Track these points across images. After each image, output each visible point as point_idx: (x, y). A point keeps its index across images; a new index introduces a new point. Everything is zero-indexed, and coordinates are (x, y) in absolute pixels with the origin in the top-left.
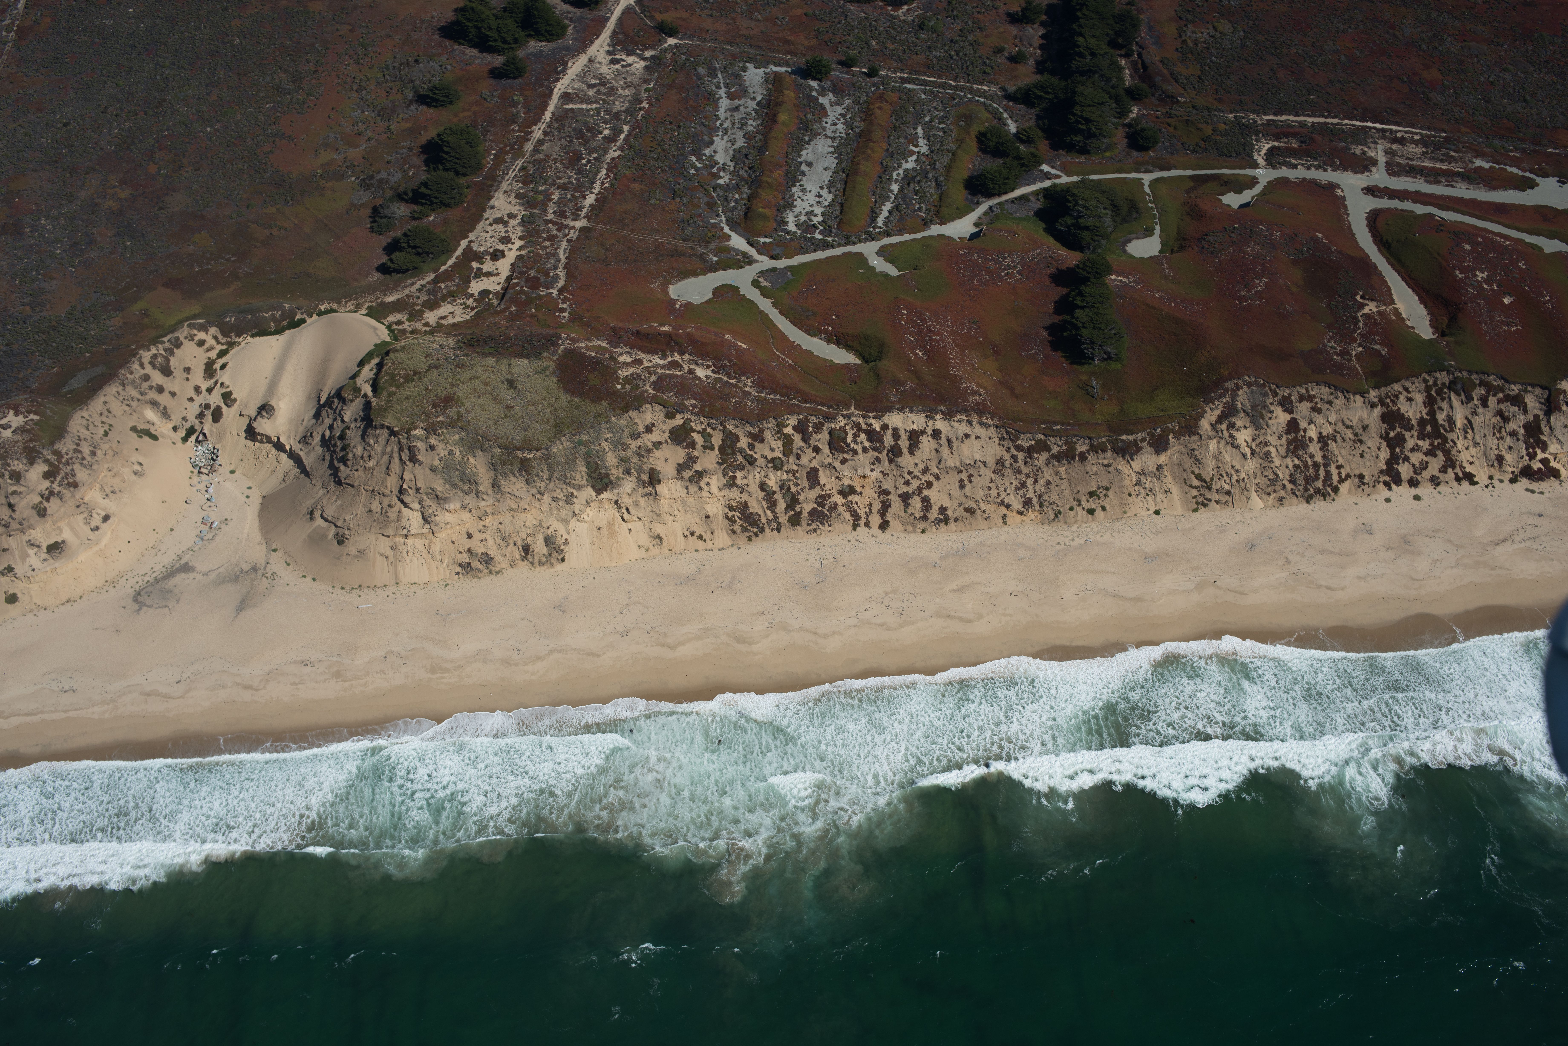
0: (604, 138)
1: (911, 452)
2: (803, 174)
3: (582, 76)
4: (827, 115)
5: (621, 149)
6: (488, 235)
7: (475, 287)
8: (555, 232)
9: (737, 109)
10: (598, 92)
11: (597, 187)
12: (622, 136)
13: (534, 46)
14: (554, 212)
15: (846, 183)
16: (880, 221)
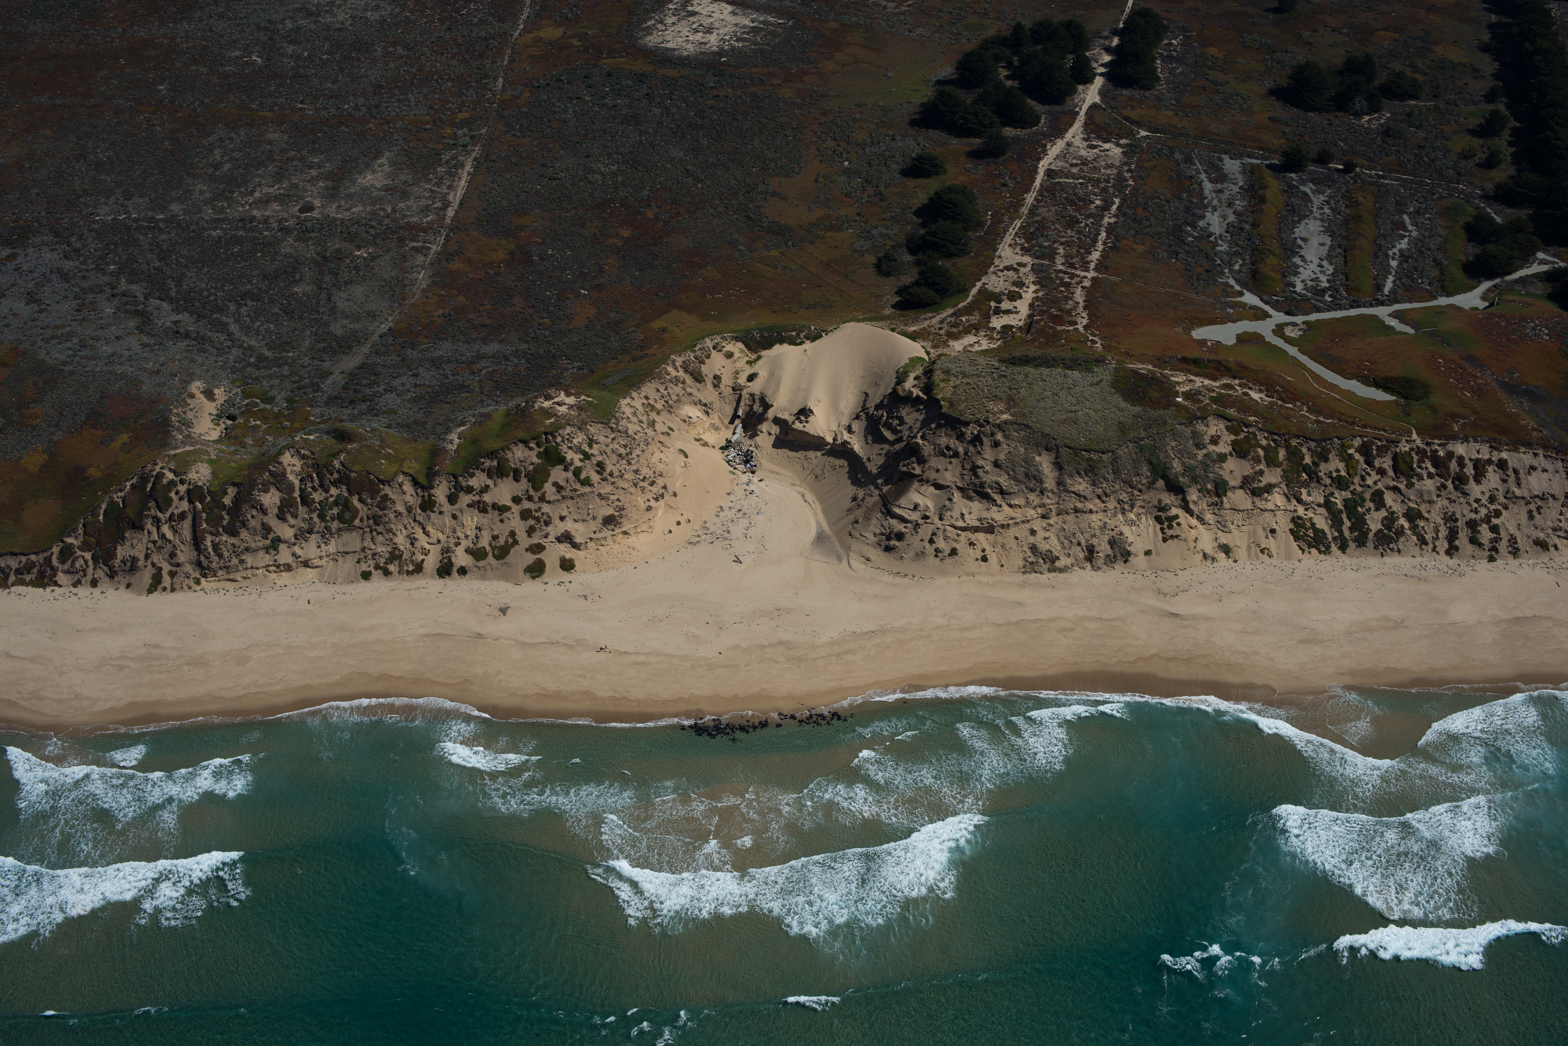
0: (1097, 207)
1: (1478, 481)
2: (1300, 247)
3: (1062, 156)
4: (1311, 201)
5: (1116, 216)
6: (1002, 279)
7: (997, 323)
8: (1067, 280)
9: (1220, 191)
10: (1081, 170)
11: (1100, 246)
12: (1115, 207)
13: (1009, 132)
14: (1063, 264)
15: (1345, 257)
16: (1386, 291)
